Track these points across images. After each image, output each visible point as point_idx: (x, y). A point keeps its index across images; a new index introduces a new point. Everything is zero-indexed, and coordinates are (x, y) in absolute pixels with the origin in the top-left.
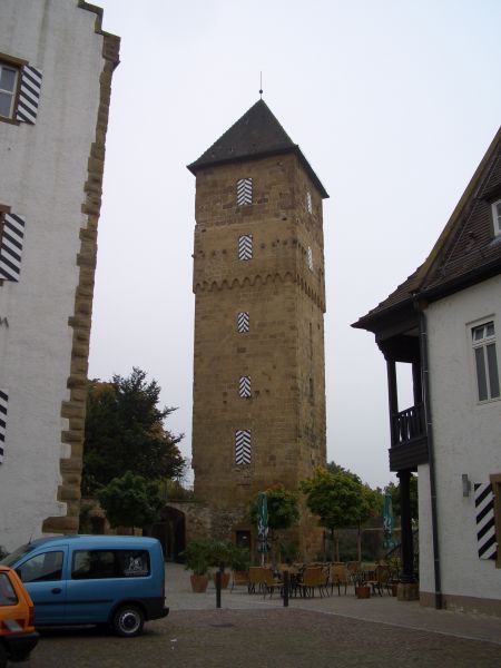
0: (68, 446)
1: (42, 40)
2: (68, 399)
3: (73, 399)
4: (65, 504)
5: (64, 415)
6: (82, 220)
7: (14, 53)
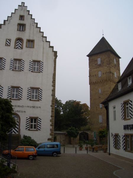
0: (51, 127)
1: (43, 56)
4: (51, 136)
5: (50, 122)
6: (52, 88)
7: (39, 59)
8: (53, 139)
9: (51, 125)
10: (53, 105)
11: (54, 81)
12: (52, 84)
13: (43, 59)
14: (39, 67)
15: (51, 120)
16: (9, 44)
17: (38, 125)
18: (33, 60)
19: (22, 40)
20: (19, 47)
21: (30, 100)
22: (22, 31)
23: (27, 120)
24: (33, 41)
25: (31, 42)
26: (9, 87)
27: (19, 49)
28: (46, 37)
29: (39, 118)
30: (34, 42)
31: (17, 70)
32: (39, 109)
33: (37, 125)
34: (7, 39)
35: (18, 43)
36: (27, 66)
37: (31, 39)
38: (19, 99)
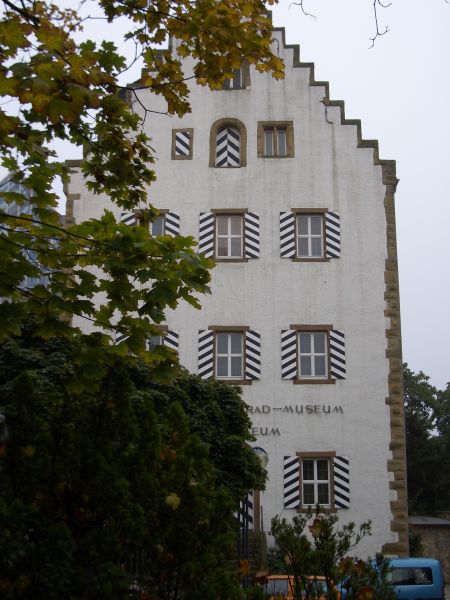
0: (395, 492)
2: (391, 458)
3: (395, 457)
4: (397, 534)
5: (389, 470)
6: (386, 323)
7: (317, 205)
8: (406, 545)
9: (394, 486)
10: (393, 396)
11: (392, 294)
12: (384, 305)
13: (336, 201)
14: (321, 236)
15: (390, 464)
16: (187, 152)
17: (337, 488)
18: (293, 210)
19: (238, 130)
20: (230, 160)
21: (295, 380)
22: (237, 87)
23: (286, 467)
24: (285, 127)
25: (278, 134)
26: (201, 332)
27: (230, 166)
28: (340, 104)
29: (340, 458)
30: (292, 129)
31: (229, 256)
32: (335, 416)
33: (332, 488)
34: (178, 131)
35: (225, 143)
36: (269, 236)
37: (278, 117)
38: (247, 378)
